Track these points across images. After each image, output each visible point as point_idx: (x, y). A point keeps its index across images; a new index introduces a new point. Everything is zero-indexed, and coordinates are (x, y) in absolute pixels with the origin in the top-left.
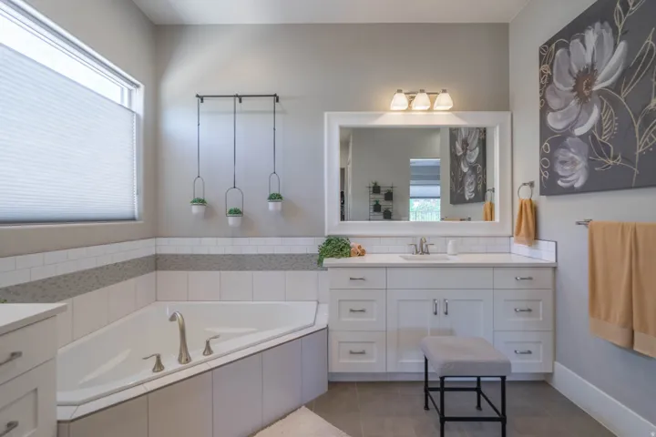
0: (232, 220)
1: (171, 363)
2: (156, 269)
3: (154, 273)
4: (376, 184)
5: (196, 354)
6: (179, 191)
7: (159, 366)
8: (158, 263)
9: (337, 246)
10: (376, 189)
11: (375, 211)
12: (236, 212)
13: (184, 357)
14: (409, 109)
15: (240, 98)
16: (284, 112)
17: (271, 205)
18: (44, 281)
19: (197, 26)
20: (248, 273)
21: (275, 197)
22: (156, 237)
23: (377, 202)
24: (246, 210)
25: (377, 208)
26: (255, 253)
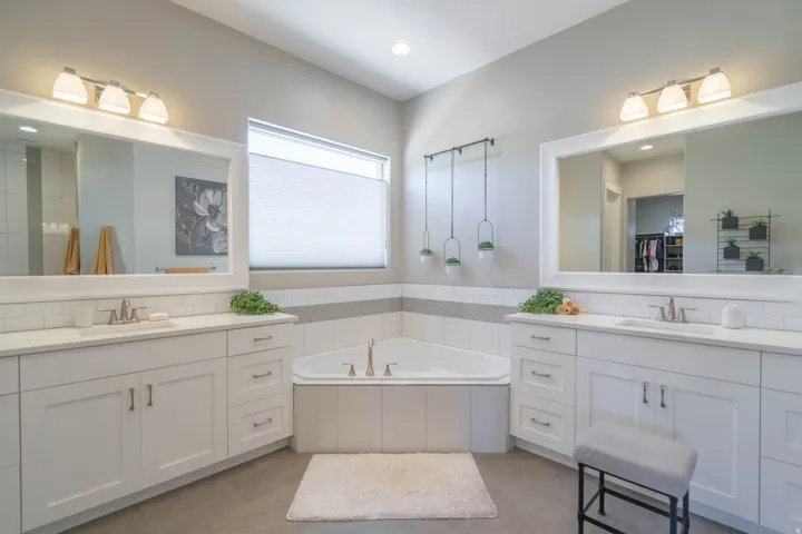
0: (448, 269)
1: (361, 373)
2: (401, 310)
3: (399, 313)
4: (730, 213)
5: (379, 373)
6: (416, 243)
7: (352, 372)
8: (401, 305)
9: (548, 301)
10: (730, 222)
11: (726, 257)
12: (453, 261)
13: (370, 373)
14: (654, 114)
15: (460, 150)
16: (499, 154)
17: (481, 254)
18: (315, 306)
19: (428, 92)
20: (466, 322)
21: (487, 246)
22: (401, 283)
23: (731, 243)
24: (464, 258)
25: (731, 252)
26: (472, 302)
